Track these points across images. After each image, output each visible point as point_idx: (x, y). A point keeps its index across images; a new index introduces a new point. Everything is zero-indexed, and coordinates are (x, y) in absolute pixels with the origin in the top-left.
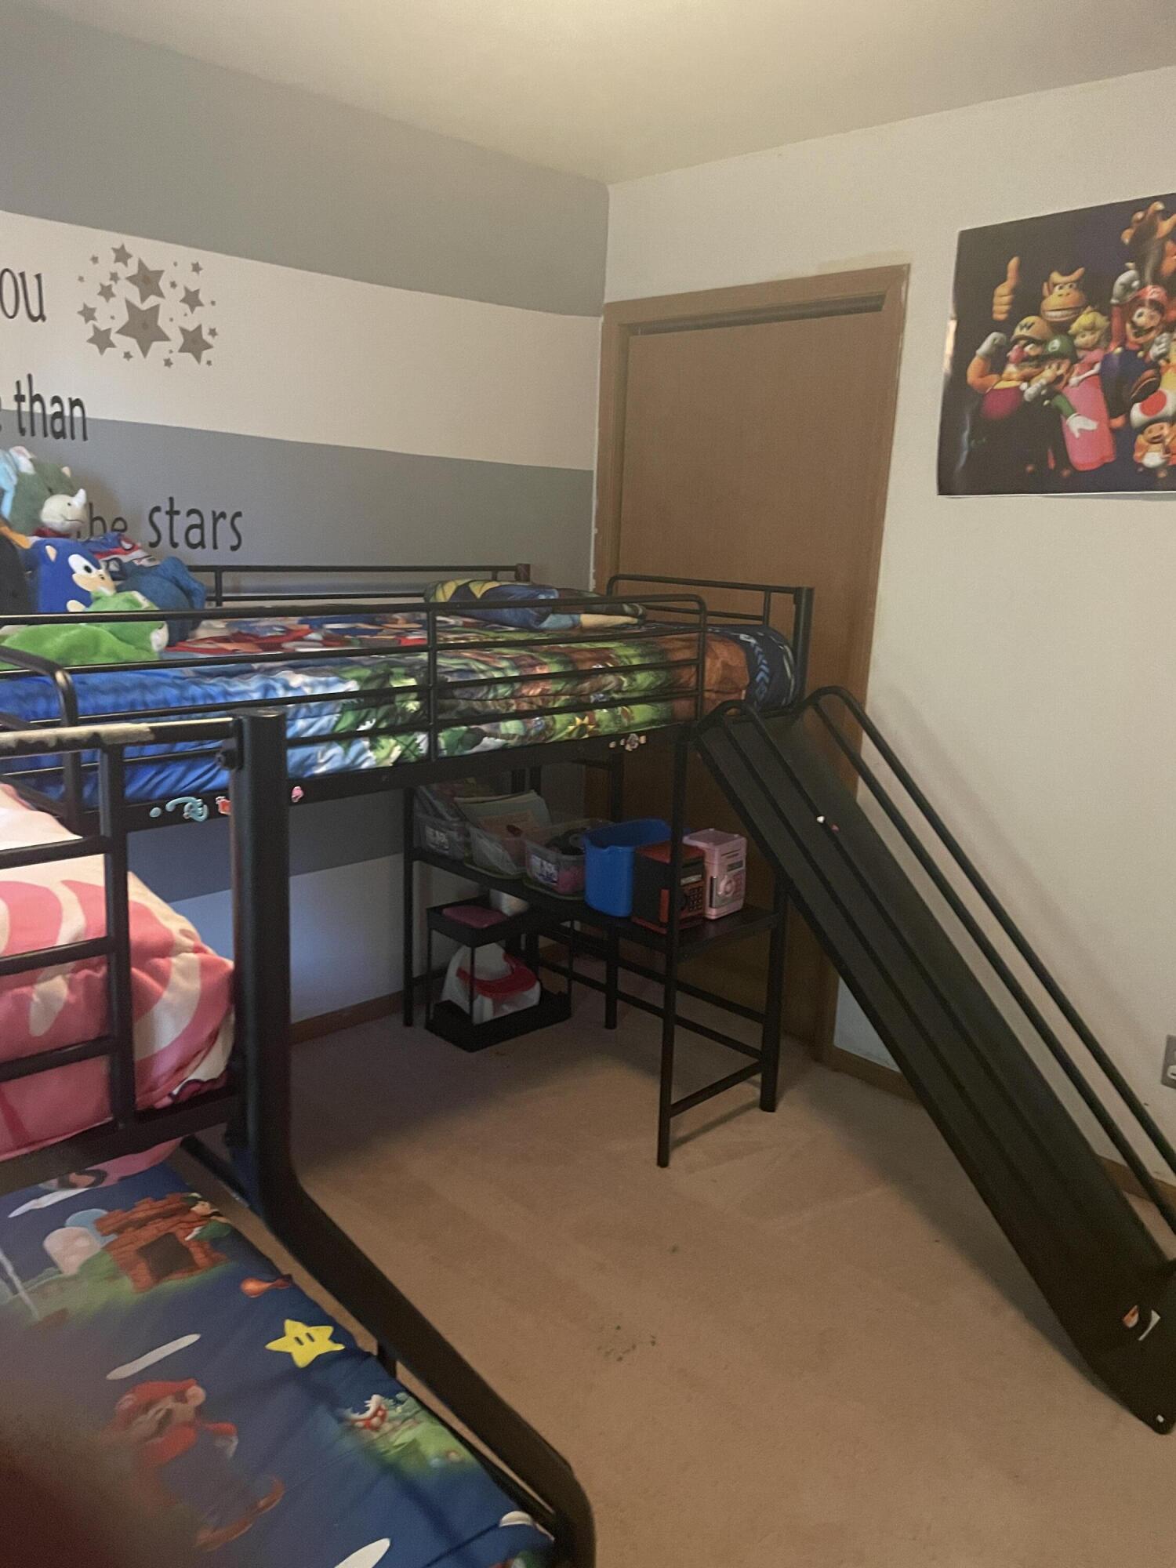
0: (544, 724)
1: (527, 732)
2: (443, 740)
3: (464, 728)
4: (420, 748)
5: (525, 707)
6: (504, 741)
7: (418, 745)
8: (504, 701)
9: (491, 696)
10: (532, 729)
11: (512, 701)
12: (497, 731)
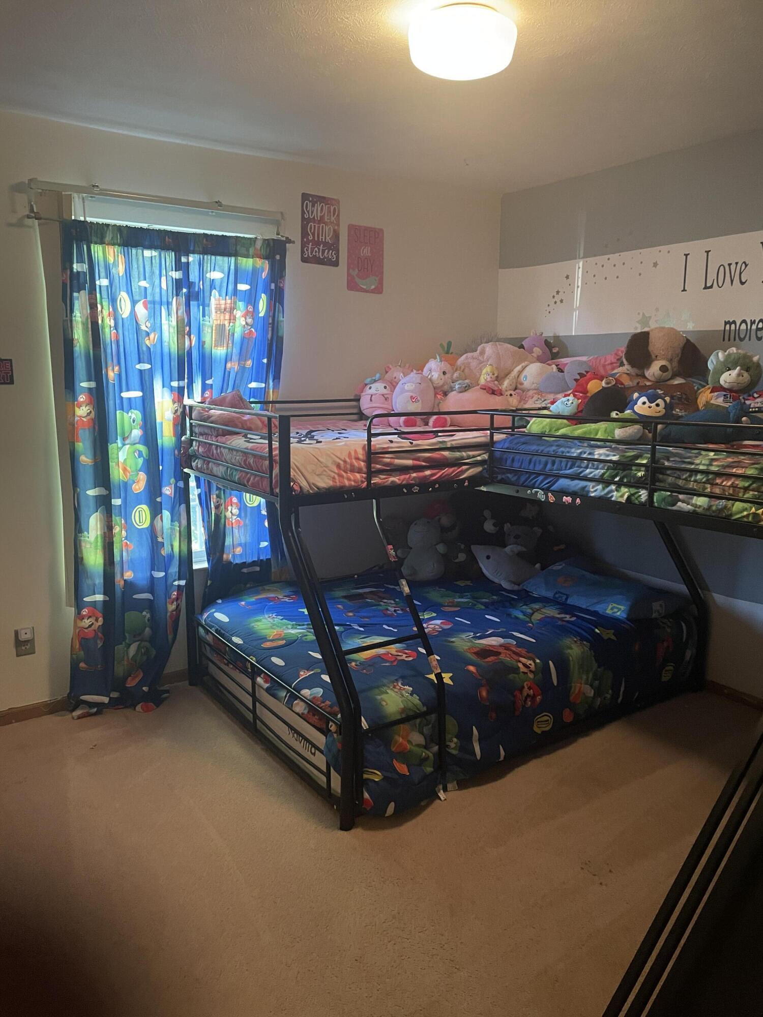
0: (723, 505)
1: (710, 507)
2: (656, 496)
3: (669, 493)
4: (641, 497)
5: (717, 491)
6: (693, 508)
7: (640, 495)
8: (702, 484)
9: (692, 479)
10: (714, 505)
11: (709, 486)
12: (690, 501)
